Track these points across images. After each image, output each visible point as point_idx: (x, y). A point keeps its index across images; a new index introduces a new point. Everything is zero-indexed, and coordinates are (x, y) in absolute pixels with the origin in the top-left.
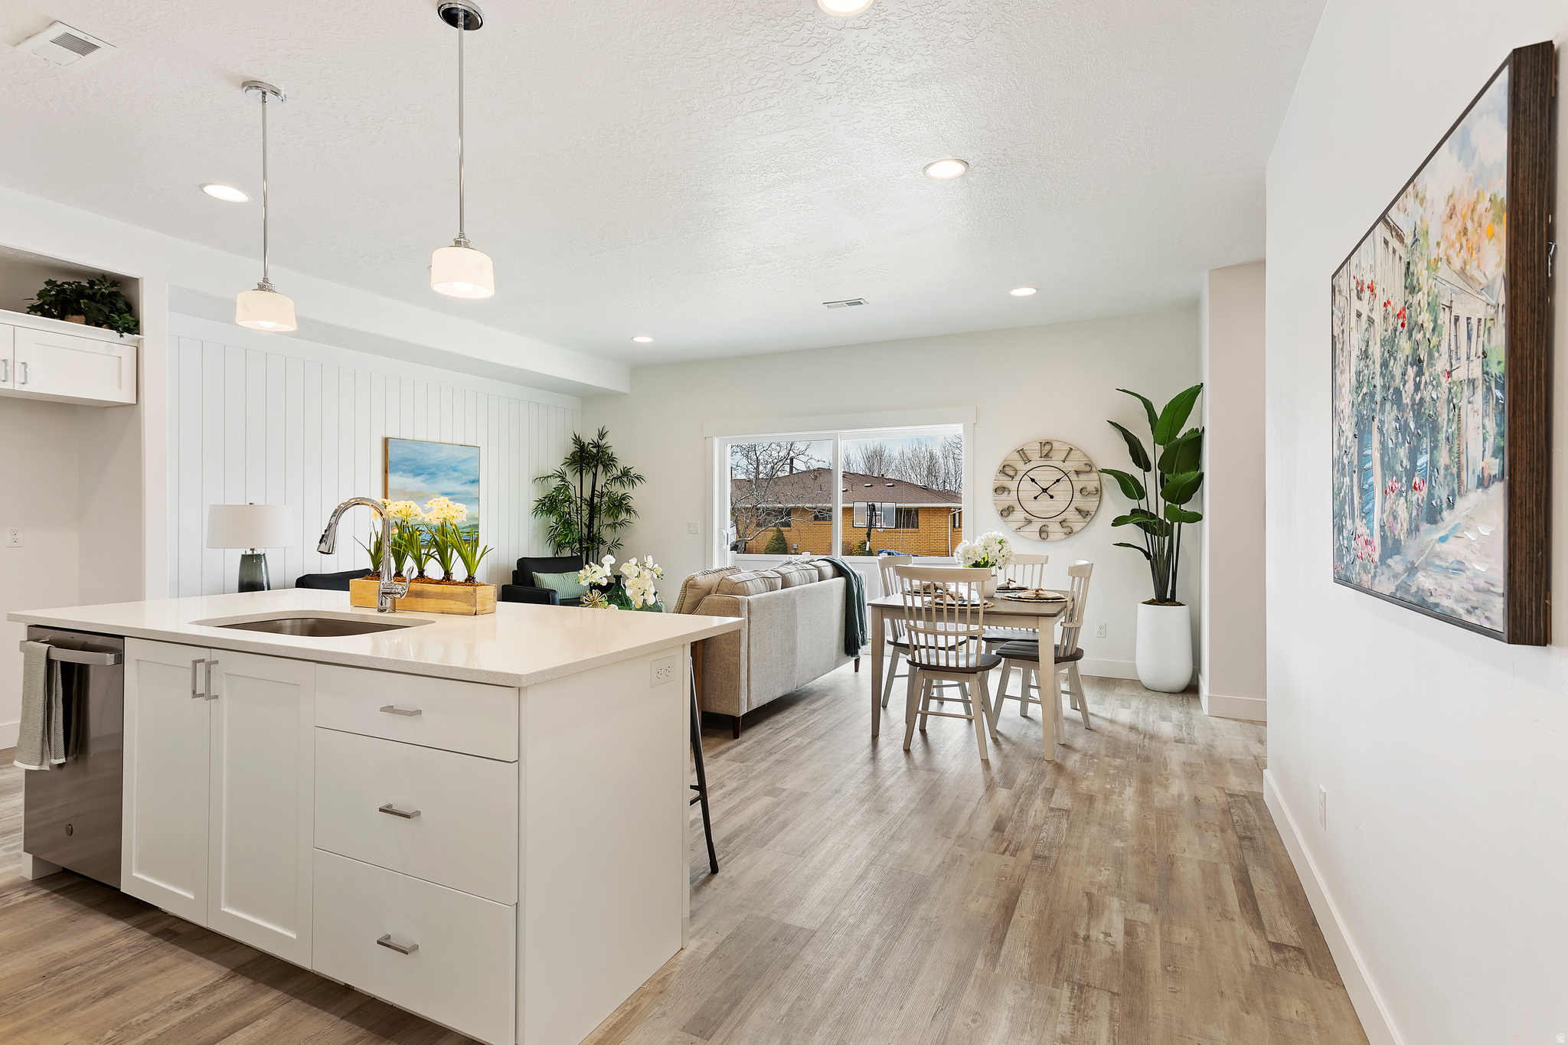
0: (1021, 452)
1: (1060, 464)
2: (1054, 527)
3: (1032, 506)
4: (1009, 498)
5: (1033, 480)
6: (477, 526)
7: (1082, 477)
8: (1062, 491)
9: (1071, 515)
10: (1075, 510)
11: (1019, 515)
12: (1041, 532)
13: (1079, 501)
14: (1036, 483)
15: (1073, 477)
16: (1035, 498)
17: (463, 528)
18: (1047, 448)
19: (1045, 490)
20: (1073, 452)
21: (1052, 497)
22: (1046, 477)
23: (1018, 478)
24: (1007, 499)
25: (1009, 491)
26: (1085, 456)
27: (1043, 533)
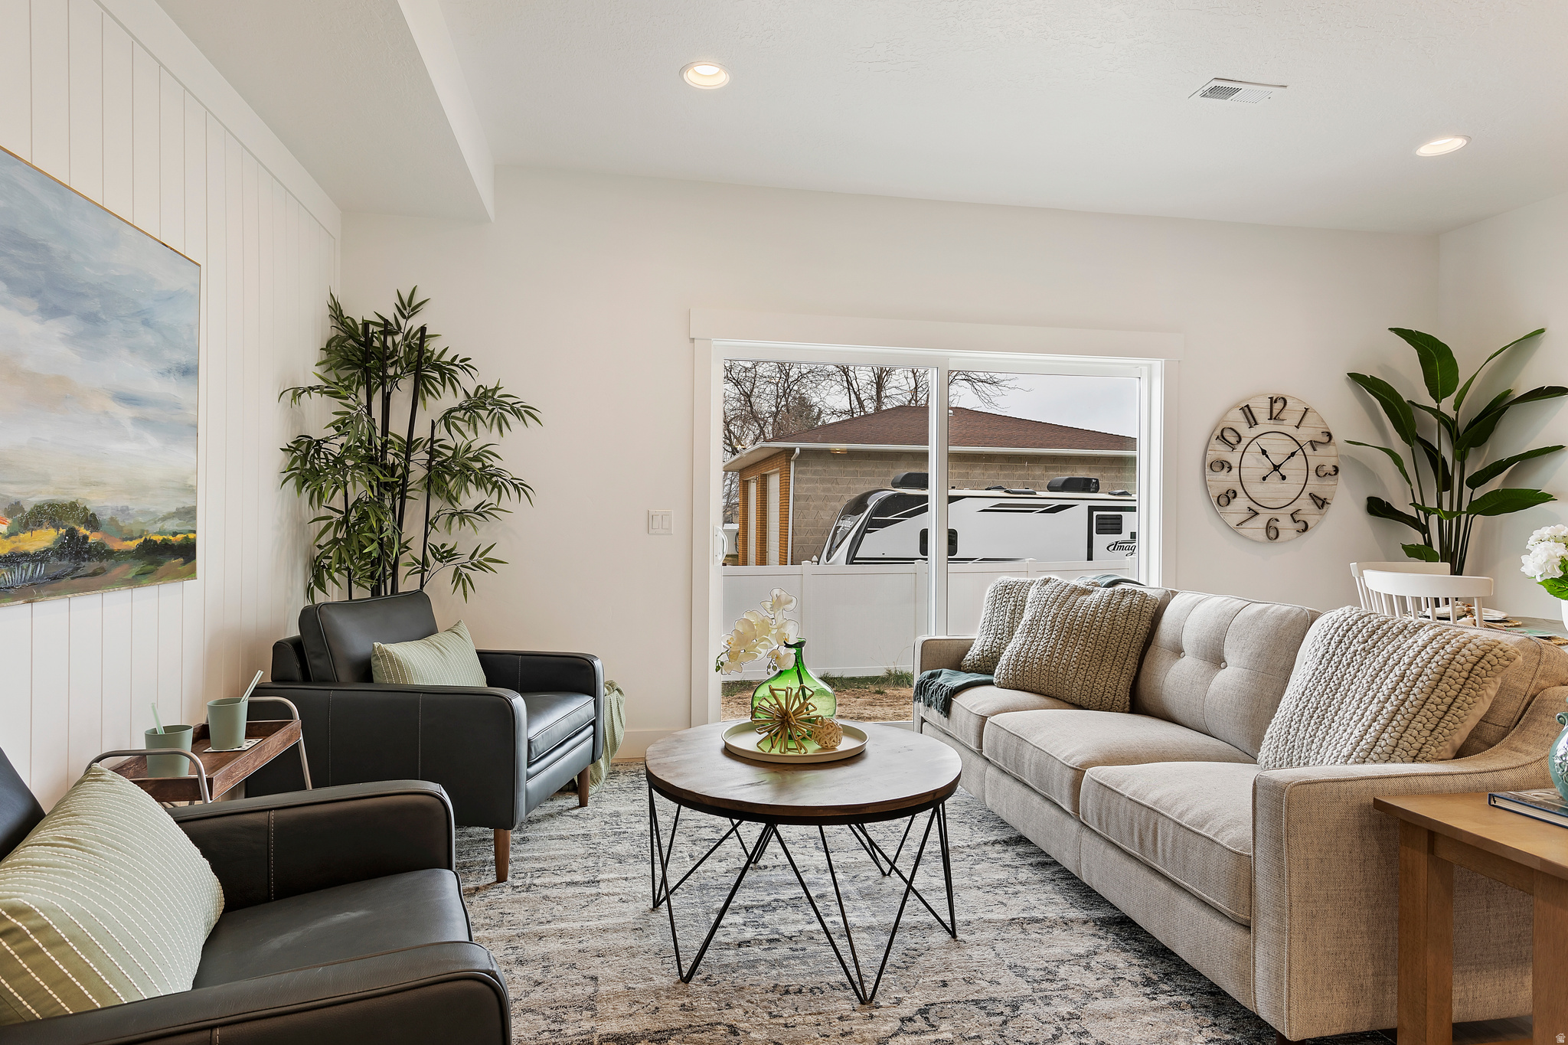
0: (1247, 411)
1: (1292, 431)
2: (1285, 523)
3: (1258, 490)
4: (1229, 479)
5: (1264, 452)
6: (190, 513)
7: (1320, 450)
8: (1294, 469)
9: (1305, 505)
10: (1309, 497)
11: (1241, 503)
12: (1268, 528)
13: (1315, 485)
14: (1267, 456)
15: (1308, 450)
16: (1264, 479)
17: (164, 519)
18: (1278, 404)
19: (1276, 468)
20: (1309, 414)
21: (1284, 478)
22: (1279, 449)
23: (1240, 448)
24: (1224, 481)
25: (1230, 468)
26: (1323, 421)
27: (1272, 532)
